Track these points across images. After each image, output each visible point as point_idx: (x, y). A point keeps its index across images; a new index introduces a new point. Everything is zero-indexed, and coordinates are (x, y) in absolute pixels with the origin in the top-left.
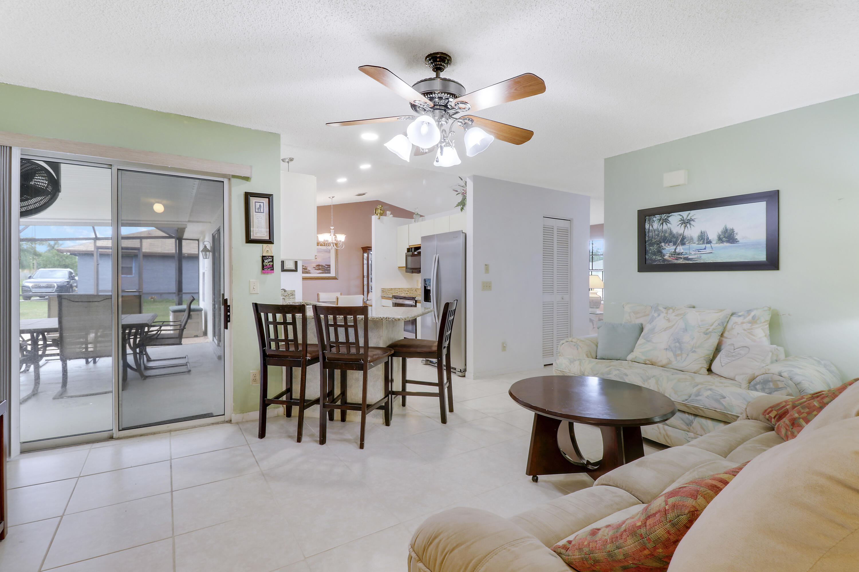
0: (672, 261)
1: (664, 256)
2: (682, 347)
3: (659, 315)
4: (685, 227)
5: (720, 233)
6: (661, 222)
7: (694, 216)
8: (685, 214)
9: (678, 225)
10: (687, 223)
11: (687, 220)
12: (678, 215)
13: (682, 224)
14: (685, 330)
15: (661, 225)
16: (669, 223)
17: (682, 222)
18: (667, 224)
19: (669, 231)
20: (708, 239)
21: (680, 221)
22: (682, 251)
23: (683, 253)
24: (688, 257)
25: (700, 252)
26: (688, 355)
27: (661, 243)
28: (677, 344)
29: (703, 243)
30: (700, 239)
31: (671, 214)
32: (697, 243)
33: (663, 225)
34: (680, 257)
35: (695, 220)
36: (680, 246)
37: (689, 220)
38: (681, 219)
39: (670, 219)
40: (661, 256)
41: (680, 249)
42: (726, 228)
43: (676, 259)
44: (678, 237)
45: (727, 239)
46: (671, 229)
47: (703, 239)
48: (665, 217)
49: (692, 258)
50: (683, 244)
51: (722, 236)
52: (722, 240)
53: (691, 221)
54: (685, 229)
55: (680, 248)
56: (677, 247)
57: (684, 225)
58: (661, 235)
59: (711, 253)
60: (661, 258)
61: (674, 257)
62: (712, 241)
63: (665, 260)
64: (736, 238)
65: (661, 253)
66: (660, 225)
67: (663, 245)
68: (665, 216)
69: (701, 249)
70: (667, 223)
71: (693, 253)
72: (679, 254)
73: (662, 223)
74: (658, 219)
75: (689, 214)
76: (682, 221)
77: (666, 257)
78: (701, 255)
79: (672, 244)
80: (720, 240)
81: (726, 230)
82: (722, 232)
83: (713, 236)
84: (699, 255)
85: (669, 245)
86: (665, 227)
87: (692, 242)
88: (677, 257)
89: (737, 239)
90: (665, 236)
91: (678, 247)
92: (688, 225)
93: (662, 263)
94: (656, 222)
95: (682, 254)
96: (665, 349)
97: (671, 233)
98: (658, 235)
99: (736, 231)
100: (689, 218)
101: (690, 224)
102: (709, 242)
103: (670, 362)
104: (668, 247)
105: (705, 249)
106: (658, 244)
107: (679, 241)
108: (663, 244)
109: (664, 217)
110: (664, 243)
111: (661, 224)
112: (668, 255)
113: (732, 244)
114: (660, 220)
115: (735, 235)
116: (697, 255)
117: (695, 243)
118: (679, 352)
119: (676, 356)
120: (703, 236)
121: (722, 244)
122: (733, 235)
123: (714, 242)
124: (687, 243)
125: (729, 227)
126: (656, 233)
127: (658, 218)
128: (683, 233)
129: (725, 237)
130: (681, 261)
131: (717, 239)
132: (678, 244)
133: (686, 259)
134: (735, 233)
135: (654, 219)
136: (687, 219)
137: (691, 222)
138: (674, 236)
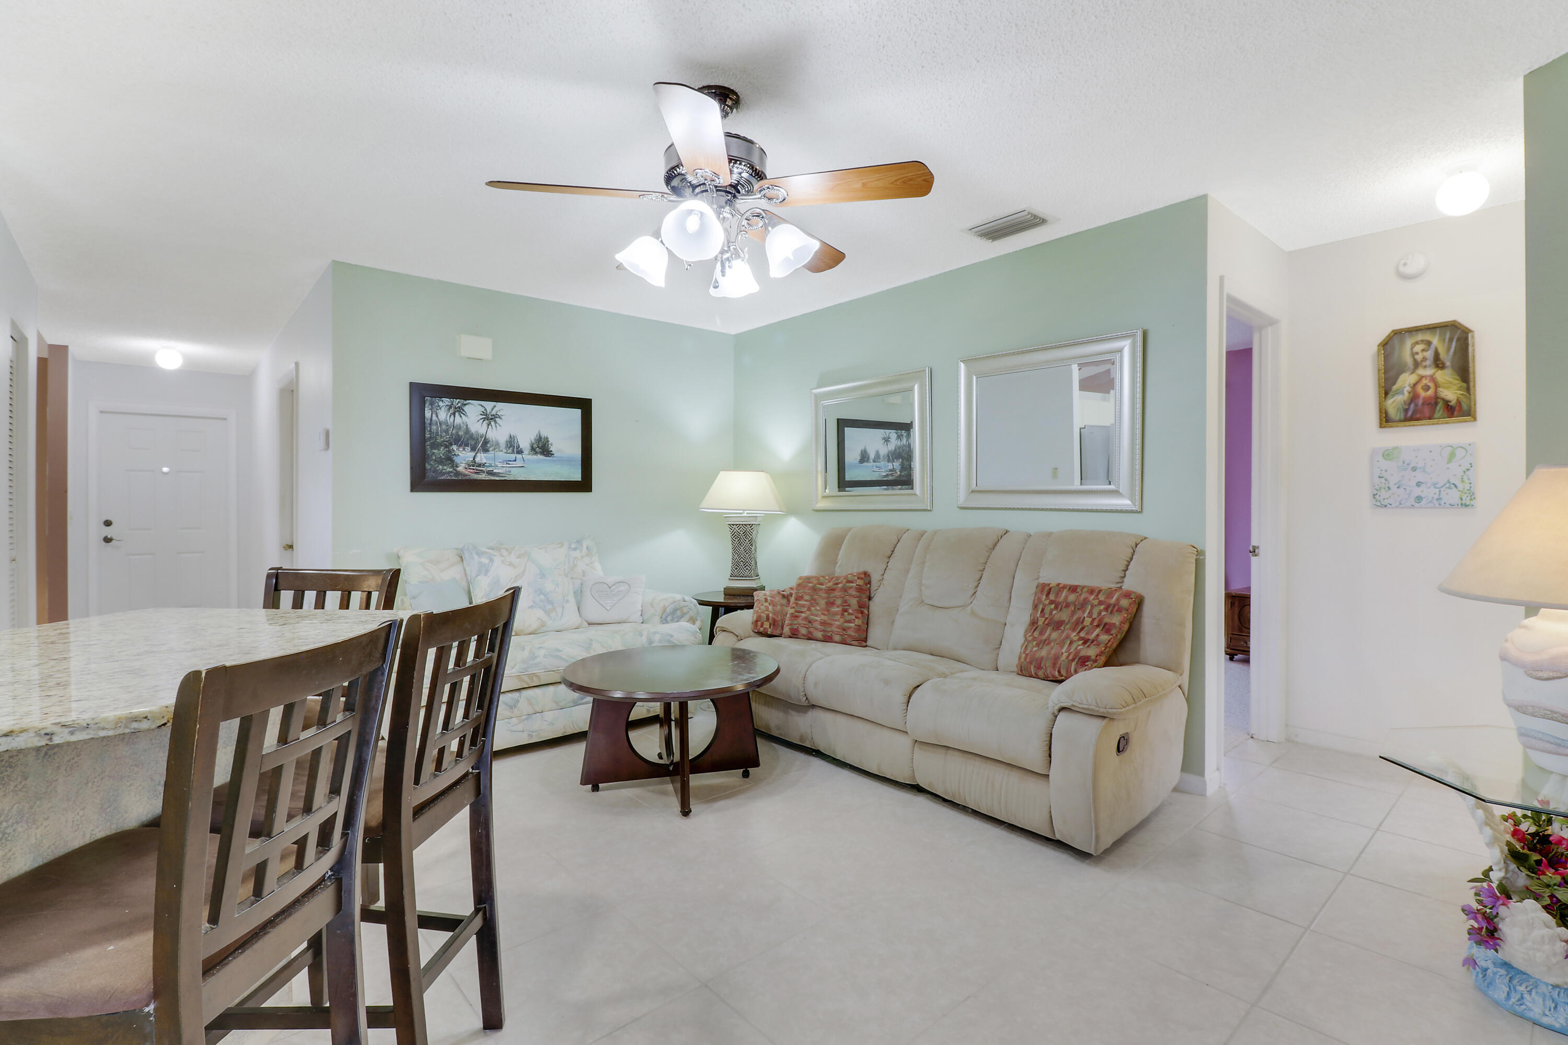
0: (469, 475)
1: (457, 467)
2: (550, 599)
3: (491, 560)
4: (488, 425)
5: (533, 441)
6: (452, 411)
7: (501, 411)
8: (489, 405)
9: (478, 421)
10: (491, 419)
11: (491, 416)
12: (479, 405)
13: (484, 420)
14: (543, 576)
15: (452, 417)
16: (464, 414)
17: (485, 417)
18: (461, 417)
19: (465, 427)
20: (519, 447)
21: (481, 414)
22: (484, 461)
23: (486, 465)
24: (493, 471)
25: (509, 464)
26: (563, 607)
27: (451, 445)
28: (542, 597)
29: (513, 452)
30: (509, 446)
31: (468, 401)
32: (504, 451)
33: (454, 417)
34: (482, 470)
35: (502, 417)
36: (481, 453)
37: (494, 415)
38: (483, 412)
39: (466, 408)
40: (452, 467)
41: (481, 458)
42: (540, 435)
43: (476, 473)
44: (478, 439)
45: (540, 450)
46: (467, 425)
47: (512, 446)
48: (459, 405)
49: (499, 473)
50: (486, 450)
51: (535, 446)
52: (535, 451)
53: (497, 417)
54: (488, 428)
55: (481, 456)
56: (477, 453)
57: (486, 422)
58: (452, 433)
59: (523, 467)
60: (451, 470)
61: (474, 469)
62: (523, 450)
63: (458, 473)
64: (551, 449)
65: (452, 461)
66: (450, 416)
67: (455, 450)
68: (459, 402)
69: (510, 461)
70: (462, 415)
71: (500, 465)
72: (480, 465)
73: (454, 414)
74: (447, 405)
75: (495, 406)
76: (484, 415)
77: (461, 469)
78: (510, 469)
79: (469, 448)
80: (533, 449)
81: (540, 438)
82: (535, 440)
83: (525, 443)
84: (508, 469)
85: (464, 449)
86: (458, 420)
87: (497, 450)
88: (477, 470)
89: (551, 451)
90: (459, 435)
91: (478, 455)
92: (493, 423)
93: (453, 478)
94: (443, 409)
95: (484, 465)
96: (529, 608)
97: (467, 431)
98: (447, 431)
99: (551, 441)
100: (494, 412)
101: (495, 422)
102: (520, 452)
103: (543, 624)
104: (464, 452)
105: (515, 461)
106: (446, 447)
107: (480, 445)
108: (455, 447)
109: (457, 404)
110: (457, 445)
111: (451, 413)
112: (464, 465)
113: (546, 456)
114: (450, 407)
115: (550, 446)
116: (505, 469)
117: (502, 451)
118: (549, 607)
119: (548, 613)
120: (513, 443)
121: (536, 456)
122: (548, 446)
123: (526, 452)
124: (491, 449)
125: (544, 434)
126: (444, 427)
127: (447, 403)
128: (485, 433)
129: (538, 447)
130: (483, 477)
131: (529, 448)
132: (478, 450)
133: (490, 473)
134: (550, 443)
135: (441, 404)
136: (492, 414)
137: (497, 419)
138: (471, 437)
